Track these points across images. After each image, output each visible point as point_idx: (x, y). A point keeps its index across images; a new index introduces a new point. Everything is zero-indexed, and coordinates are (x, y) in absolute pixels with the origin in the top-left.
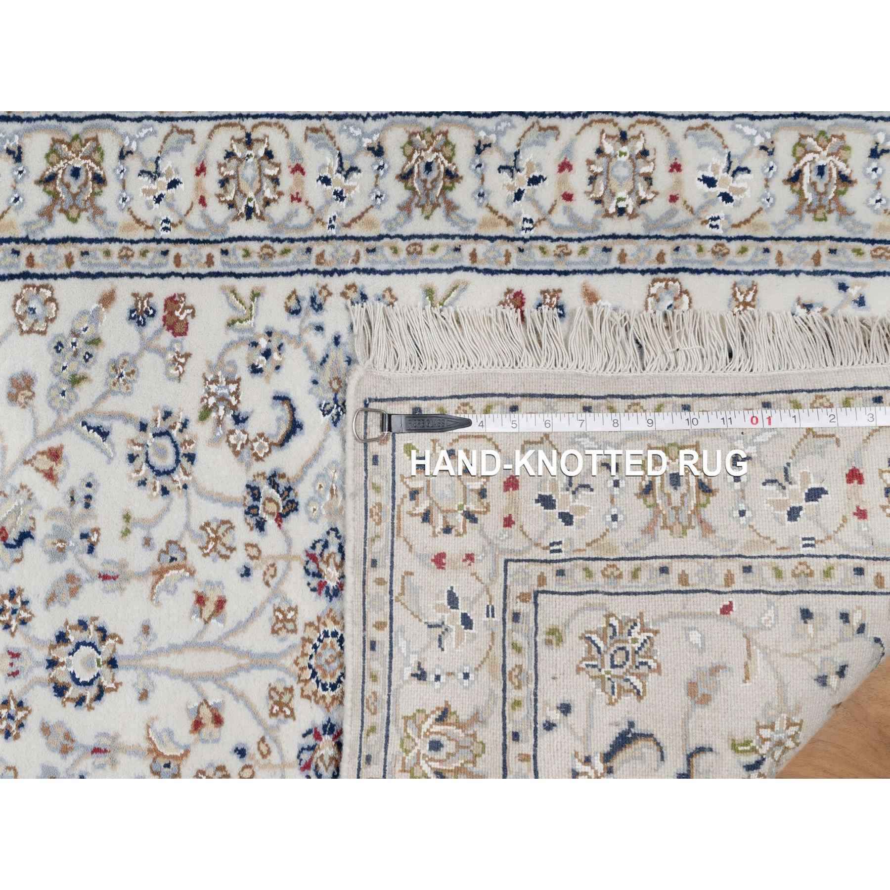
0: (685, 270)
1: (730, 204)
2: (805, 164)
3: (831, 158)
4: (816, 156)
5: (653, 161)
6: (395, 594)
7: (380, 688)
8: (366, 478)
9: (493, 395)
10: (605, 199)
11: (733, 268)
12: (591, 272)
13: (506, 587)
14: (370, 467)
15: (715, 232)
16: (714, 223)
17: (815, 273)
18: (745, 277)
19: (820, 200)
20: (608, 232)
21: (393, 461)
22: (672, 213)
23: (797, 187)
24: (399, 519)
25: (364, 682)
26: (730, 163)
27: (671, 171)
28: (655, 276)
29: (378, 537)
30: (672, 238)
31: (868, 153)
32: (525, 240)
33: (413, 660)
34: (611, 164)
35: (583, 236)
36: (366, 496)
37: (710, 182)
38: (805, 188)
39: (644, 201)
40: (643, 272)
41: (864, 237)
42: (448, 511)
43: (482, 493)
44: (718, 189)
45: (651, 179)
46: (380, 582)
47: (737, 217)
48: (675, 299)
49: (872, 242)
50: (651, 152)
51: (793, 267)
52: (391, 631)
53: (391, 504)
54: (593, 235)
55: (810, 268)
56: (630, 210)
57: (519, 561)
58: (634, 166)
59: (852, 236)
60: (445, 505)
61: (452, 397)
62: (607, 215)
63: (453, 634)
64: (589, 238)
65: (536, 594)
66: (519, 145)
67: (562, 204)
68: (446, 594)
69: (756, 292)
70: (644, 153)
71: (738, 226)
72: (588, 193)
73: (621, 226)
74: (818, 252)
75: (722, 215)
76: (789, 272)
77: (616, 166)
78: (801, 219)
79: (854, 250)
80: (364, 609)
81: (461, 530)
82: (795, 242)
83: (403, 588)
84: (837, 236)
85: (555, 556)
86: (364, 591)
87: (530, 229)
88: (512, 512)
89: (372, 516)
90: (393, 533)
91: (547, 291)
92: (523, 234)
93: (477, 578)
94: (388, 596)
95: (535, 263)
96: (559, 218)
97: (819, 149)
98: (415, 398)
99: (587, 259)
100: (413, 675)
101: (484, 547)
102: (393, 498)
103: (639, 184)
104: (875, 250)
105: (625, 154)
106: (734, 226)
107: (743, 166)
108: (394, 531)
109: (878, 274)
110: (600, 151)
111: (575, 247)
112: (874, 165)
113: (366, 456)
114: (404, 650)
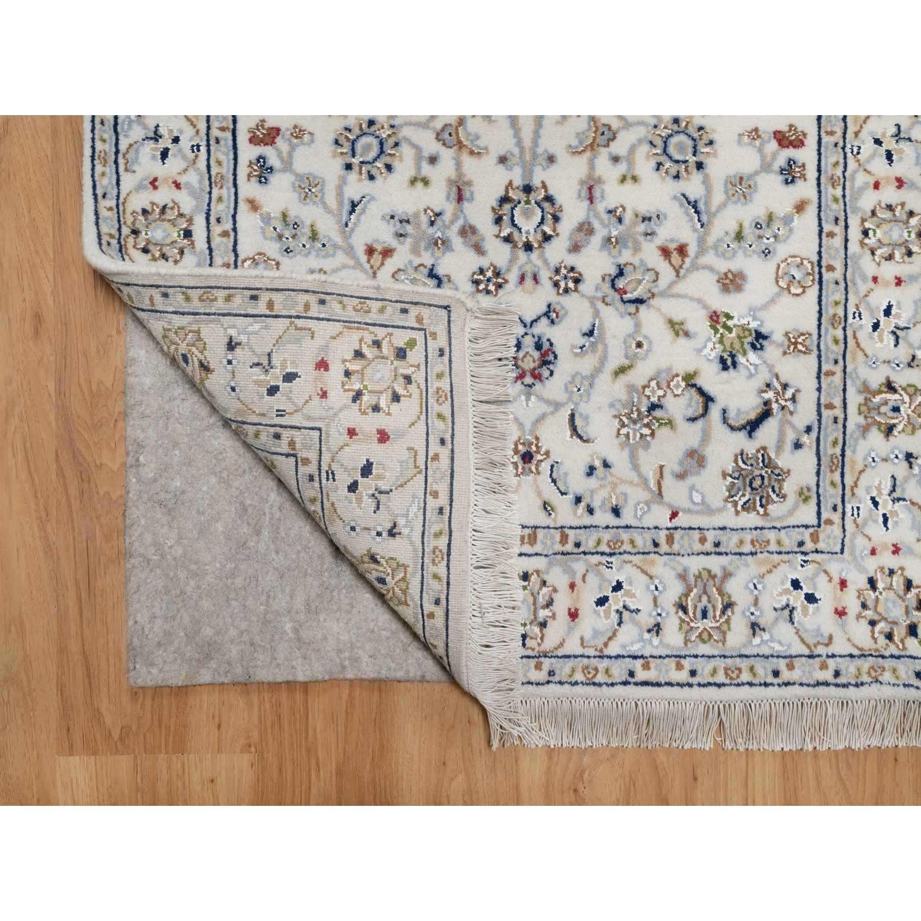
0: (821, 290)
1: (871, 329)
2: (901, 395)
3: (906, 417)
4: (907, 405)
5: (904, 262)
6: (297, 321)
7: (220, 305)
8: (391, 301)
9: (453, 423)
10: (875, 219)
11: (823, 333)
12: (820, 207)
13: (299, 428)
14: (399, 305)
15: (850, 316)
16: (857, 315)
17: (819, 405)
18: (816, 343)
19: (874, 409)
20: (850, 221)
21: (403, 327)
22: (864, 278)
23: (884, 389)
24: (358, 329)
25: (224, 288)
26: (902, 329)
27: (896, 278)
28: (816, 263)
29: (344, 307)
30: (845, 279)
31: (910, 451)
32: (843, 148)
33: (243, 338)
34: (901, 224)
35: (847, 199)
36: (377, 299)
37: (888, 312)
38: (884, 395)
39: (873, 253)
40: (820, 253)
41: (846, 448)
42: (363, 374)
43: (376, 408)
44: (882, 319)
45: (890, 259)
46: (307, 307)
47: (861, 335)
48: (799, 282)
49: (843, 455)
50: (910, 259)
51: (824, 386)
52: (266, 316)
53: (369, 322)
54: (848, 207)
55: (823, 401)
56: (867, 241)
57: (320, 441)
58: (900, 245)
59: (847, 437)
60: (368, 371)
61: (451, 385)
62: (863, 221)
63: (262, 377)
64: (845, 205)
65: (295, 456)
66: (917, 141)
67: (872, 181)
68: (294, 371)
69: (805, 353)
70: (910, 253)
71: (855, 337)
72: (879, 204)
73: (855, 233)
74: (835, 407)
75: (863, 322)
76: (819, 383)
77: (901, 229)
78: (860, 392)
79: (836, 439)
80: (285, 290)
81: (347, 387)
82: (842, 387)
83: (301, 329)
84: (847, 424)
85: (324, 475)
86: (300, 290)
87: (852, 152)
88: (360, 436)
89: (360, 303)
90: (346, 322)
91: (804, 169)
92: (849, 146)
93: (307, 402)
94: (295, 314)
95: (826, 157)
96: (861, 179)
97: (913, 407)
98: (450, 352)
99: (829, 203)
100: (231, 338)
101: (332, 408)
102: (374, 325)
103: (886, 249)
104: (836, 457)
105: (909, 236)
106: (854, 332)
107: (900, 341)
108: (348, 323)
109: (819, 460)
110: (911, 214)
111: (839, 192)
112: (900, 456)
113: (408, 303)
114: (250, 329)
